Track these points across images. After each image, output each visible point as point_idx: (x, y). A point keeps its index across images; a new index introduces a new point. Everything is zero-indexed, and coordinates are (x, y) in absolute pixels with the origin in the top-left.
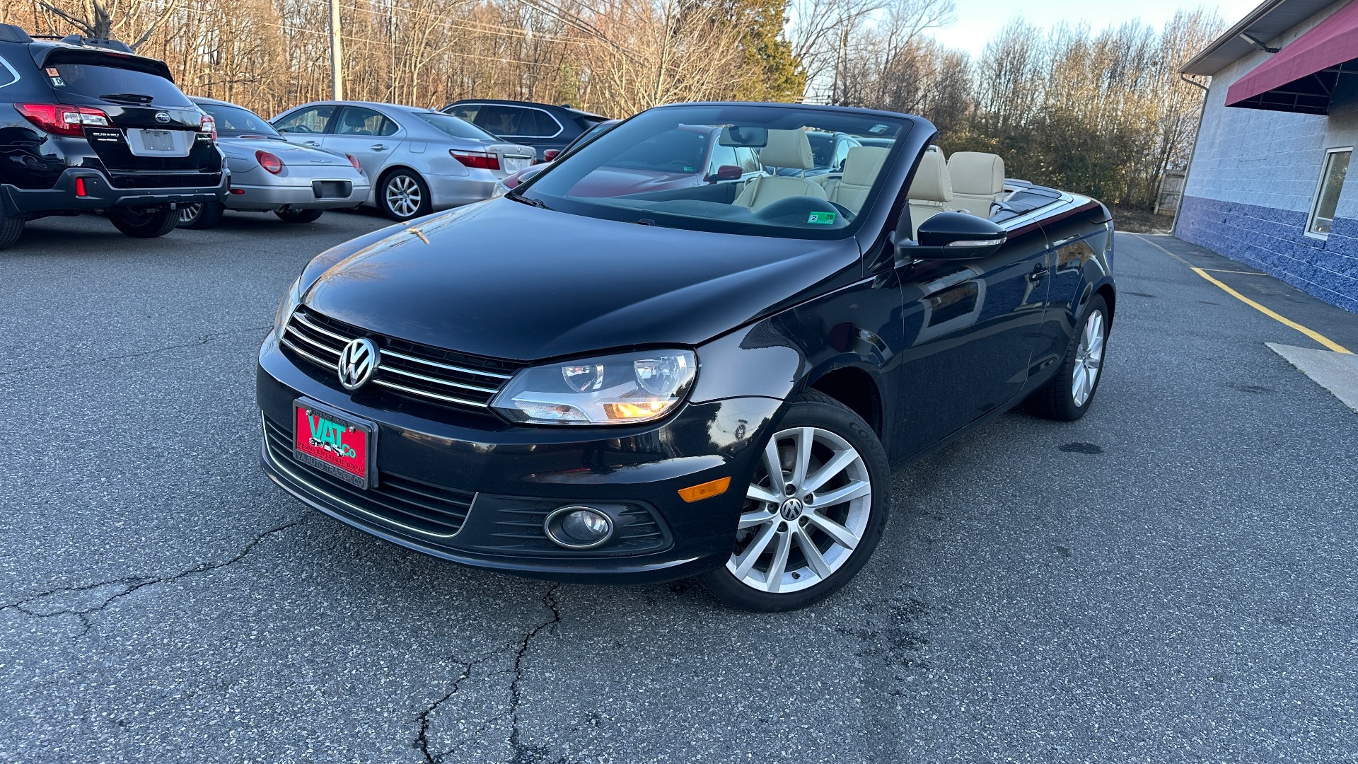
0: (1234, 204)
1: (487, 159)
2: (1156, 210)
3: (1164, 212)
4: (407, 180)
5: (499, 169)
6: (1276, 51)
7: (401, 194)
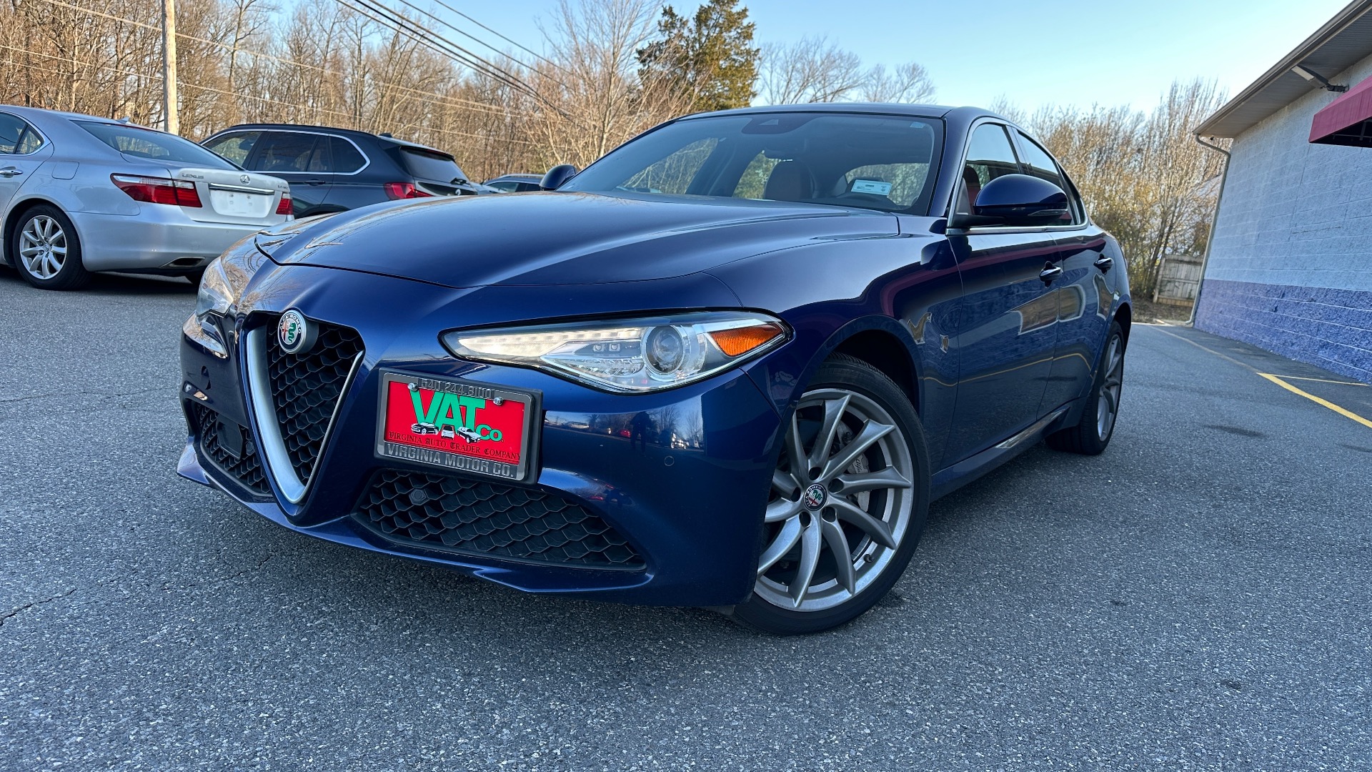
0: (1288, 287)
1: (174, 189)
2: (1155, 299)
3: (1164, 301)
4: (50, 222)
5: (200, 206)
6: (1342, 89)
7: (41, 244)
